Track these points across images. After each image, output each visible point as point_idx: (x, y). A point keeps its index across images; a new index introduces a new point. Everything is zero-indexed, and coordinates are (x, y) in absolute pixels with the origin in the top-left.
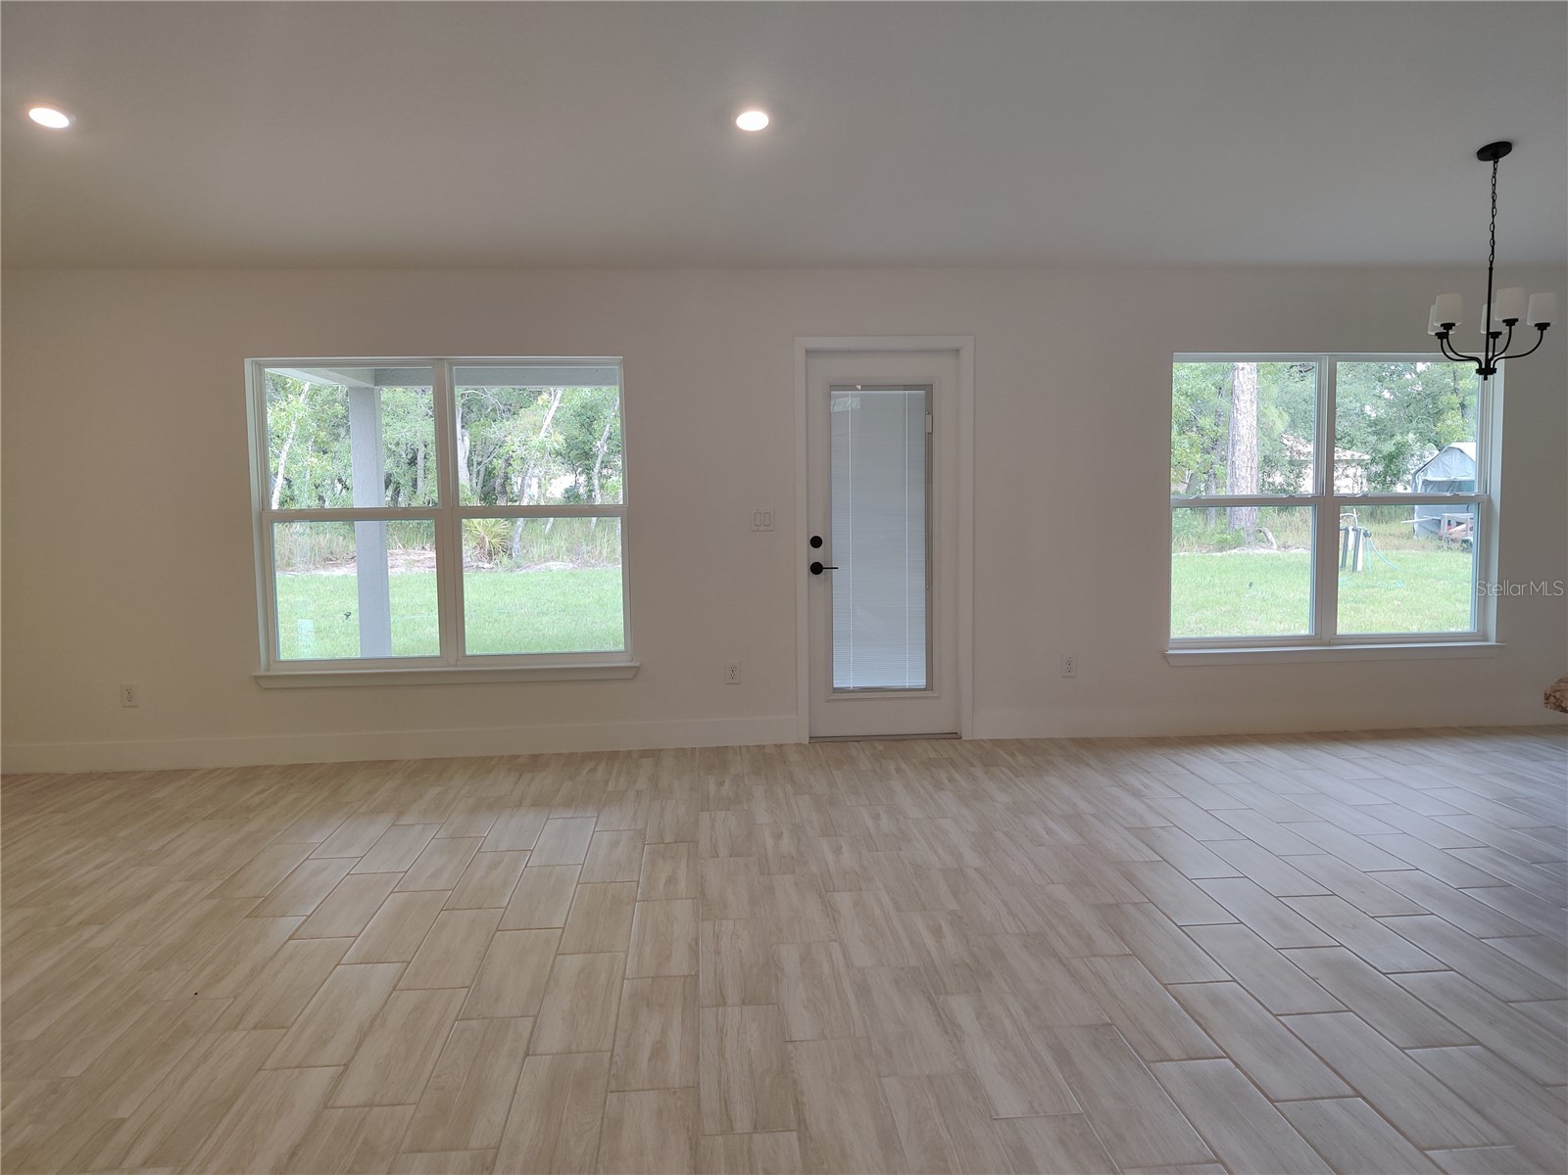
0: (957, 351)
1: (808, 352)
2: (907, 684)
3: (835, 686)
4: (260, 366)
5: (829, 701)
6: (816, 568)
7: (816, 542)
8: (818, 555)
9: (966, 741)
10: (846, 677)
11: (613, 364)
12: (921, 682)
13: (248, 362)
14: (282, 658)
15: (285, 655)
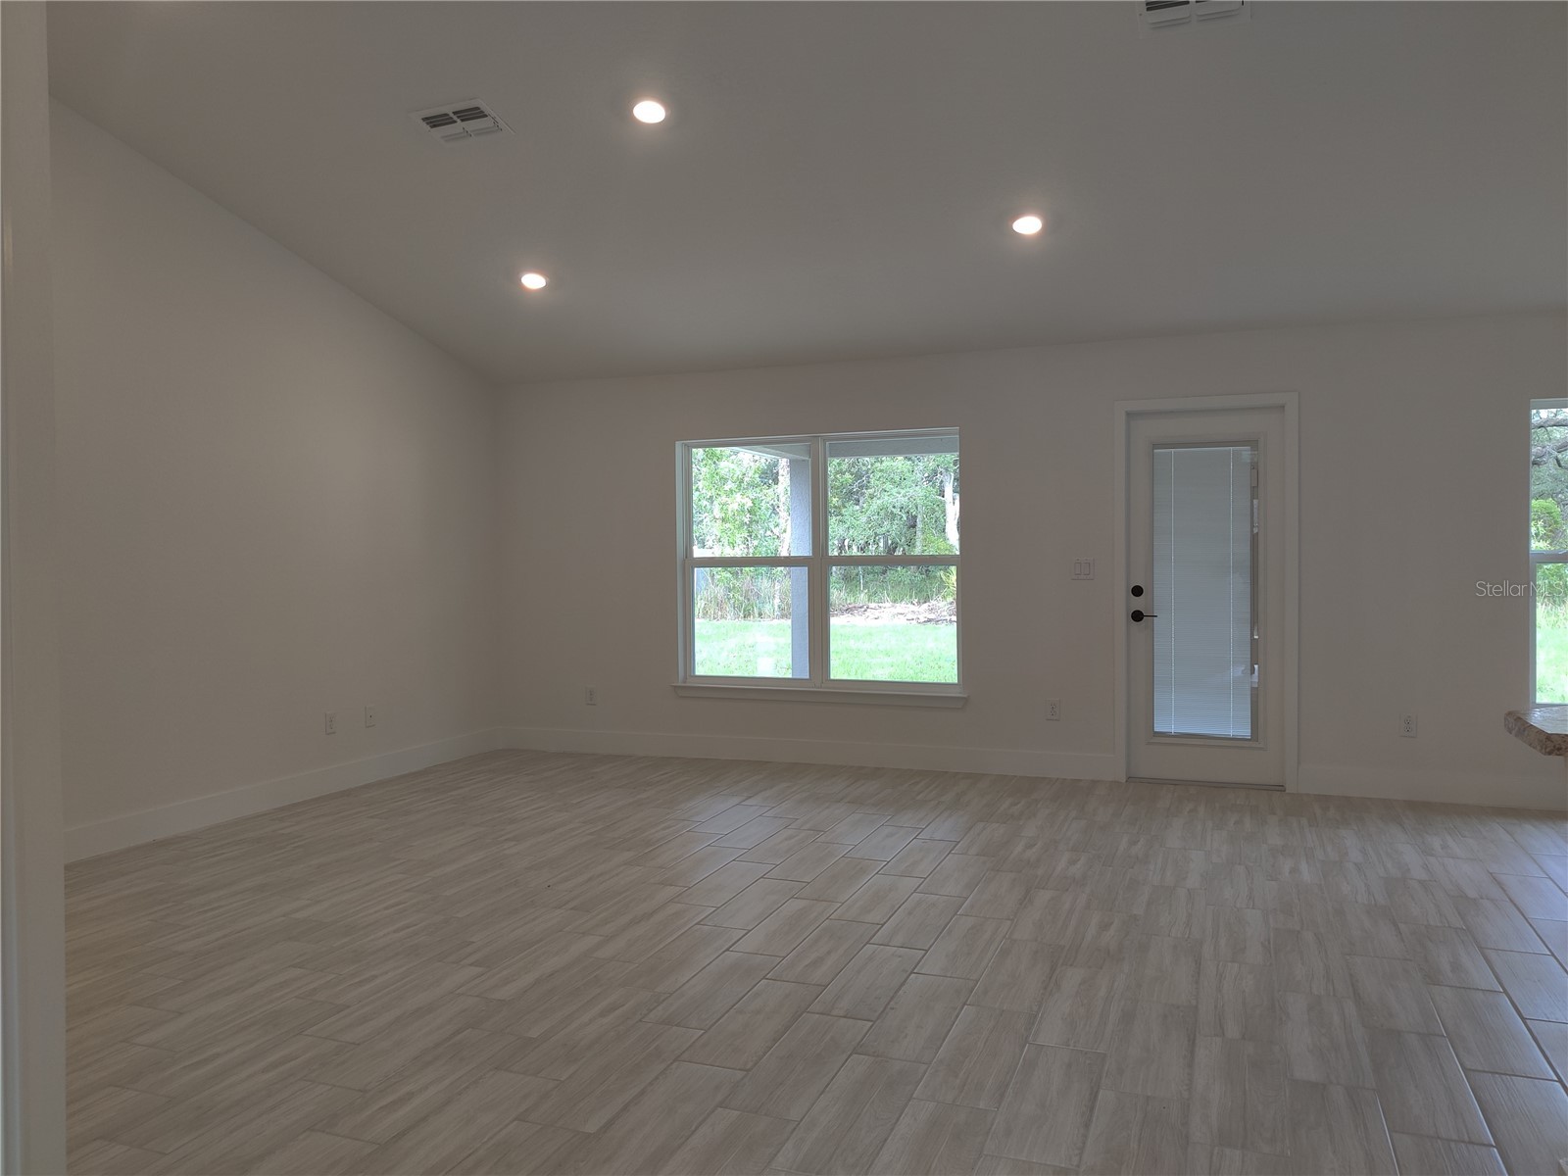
0: (1283, 407)
1: (1129, 414)
2: (1231, 733)
3: (1156, 730)
4: (689, 448)
5: (1149, 743)
6: (1137, 616)
7: (1137, 591)
8: (1138, 603)
9: (1289, 794)
10: (1168, 722)
11: (953, 434)
12: (1245, 731)
13: (678, 445)
14: (697, 673)
15: (700, 670)
